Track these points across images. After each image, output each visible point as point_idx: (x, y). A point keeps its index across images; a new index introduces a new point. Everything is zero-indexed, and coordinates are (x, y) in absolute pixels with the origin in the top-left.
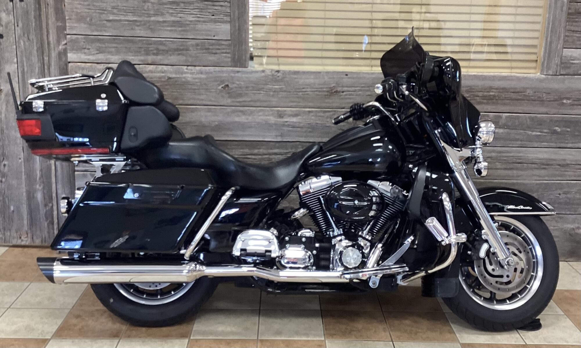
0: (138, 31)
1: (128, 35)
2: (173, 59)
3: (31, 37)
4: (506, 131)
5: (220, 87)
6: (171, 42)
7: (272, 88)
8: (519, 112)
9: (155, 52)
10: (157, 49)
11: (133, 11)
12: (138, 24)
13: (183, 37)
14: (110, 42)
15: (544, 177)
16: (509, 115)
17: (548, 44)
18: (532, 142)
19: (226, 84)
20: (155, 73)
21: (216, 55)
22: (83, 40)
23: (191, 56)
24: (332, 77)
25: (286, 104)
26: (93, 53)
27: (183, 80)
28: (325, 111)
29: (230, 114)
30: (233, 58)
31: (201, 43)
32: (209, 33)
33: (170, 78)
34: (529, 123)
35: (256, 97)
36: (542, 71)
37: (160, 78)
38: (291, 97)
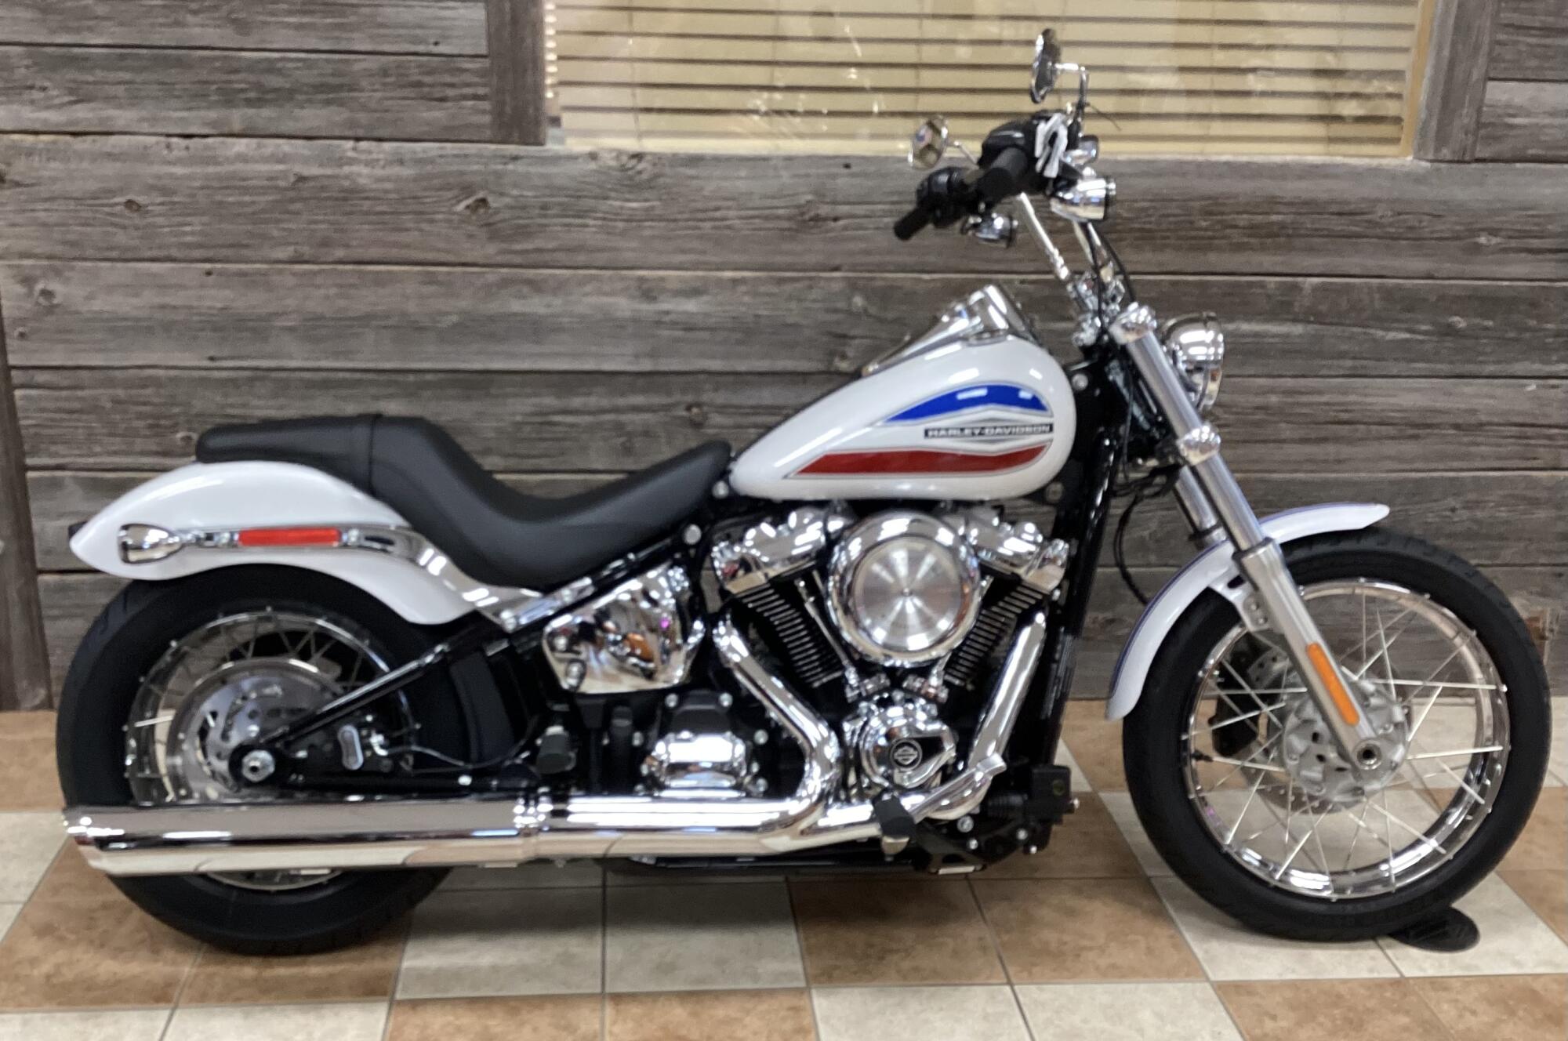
0: (198, 30)
1: (164, 43)
2: (312, 117)
4: (1311, 328)
5: (461, 207)
6: (300, 65)
7: (622, 208)
8: (1352, 272)
9: (252, 95)
10: (259, 87)
13: (337, 47)
14: (108, 64)
15: (1412, 460)
16: (1324, 283)
17: (1444, 67)
18: (1383, 359)
19: (481, 195)
20: (257, 162)
21: (445, 105)
22: (25, 62)
23: (364, 108)
24: (802, 171)
25: (664, 259)
26: (57, 101)
27: (346, 183)
28: (781, 281)
29: (494, 290)
30: (498, 113)
31: (398, 67)
32: (419, 32)
33: (302, 179)
34: (1378, 305)
35: (573, 238)
36: (1421, 148)
37: (270, 179)
38: (680, 236)
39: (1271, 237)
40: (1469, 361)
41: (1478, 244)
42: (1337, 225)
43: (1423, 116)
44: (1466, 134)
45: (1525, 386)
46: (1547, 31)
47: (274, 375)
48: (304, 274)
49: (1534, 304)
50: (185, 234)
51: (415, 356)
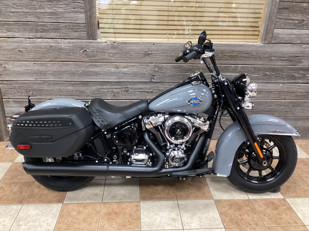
0: (30, 18)
1: (24, 21)
2: (53, 35)
4: (240, 74)
5: (81, 51)
6: (50, 25)
7: (112, 52)
8: (248, 64)
9: (41, 31)
10: (42, 29)
11: (26, 6)
12: (29, 14)
14: (14, 25)
16: (243, 66)
17: (266, 26)
18: (254, 80)
19: (85, 49)
20: (43, 43)
21: (78, 32)
23: (63, 33)
24: (145, 45)
25: (120, 61)
26: (4, 32)
27: (60, 47)
28: (142, 65)
29: (88, 66)
30: (88, 34)
31: (68, 26)
32: (72, 19)
33: (51, 46)
34: (253, 70)
35: (102, 57)
36: (262, 41)
37: (45, 46)
38: (123, 57)
39: (233, 57)
40: (270, 80)
41: (272, 59)
42: (245, 55)
43: (262, 35)
44: (270, 38)
45: (280, 85)
46: (286, 19)
47: (48, 82)
48: (52, 64)
49: (282, 70)
50: (30, 56)
51: (74, 79)
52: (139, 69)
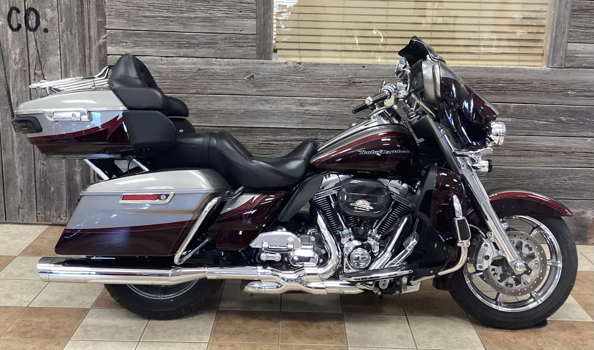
1: (162, 30)
2: (203, 52)
3: (73, 32)
4: (514, 120)
5: (246, 78)
6: (201, 37)
7: (294, 78)
8: (526, 102)
9: (187, 45)
10: (189, 43)
12: (172, 20)
13: (213, 32)
14: (146, 36)
16: (517, 105)
17: (554, 38)
18: (538, 130)
19: (252, 75)
20: (187, 64)
21: (243, 48)
22: (121, 35)
23: (219, 49)
24: (350, 68)
25: (308, 94)
26: (129, 46)
27: (212, 71)
28: (343, 101)
29: (254, 102)
30: (258, 51)
31: (229, 37)
32: (236, 27)
33: (200, 69)
34: (536, 112)
35: (279, 87)
36: (548, 64)
37: (191, 69)
38: (312, 87)
39: (499, 91)
40: (567, 132)
41: (569, 94)
42: (520, 87)
43: (548, 53)
44: (562, 59)
45: (587, 140)
46: (587, 27)
48: (198, 97)
49: (588, 113)
51: (230, 123)
52: (338, 107)
